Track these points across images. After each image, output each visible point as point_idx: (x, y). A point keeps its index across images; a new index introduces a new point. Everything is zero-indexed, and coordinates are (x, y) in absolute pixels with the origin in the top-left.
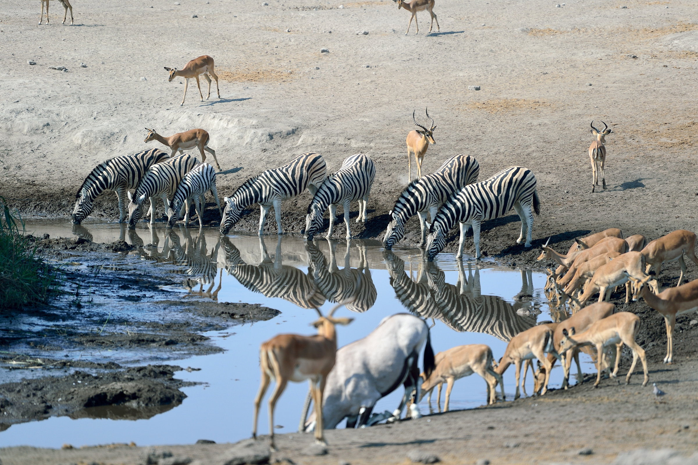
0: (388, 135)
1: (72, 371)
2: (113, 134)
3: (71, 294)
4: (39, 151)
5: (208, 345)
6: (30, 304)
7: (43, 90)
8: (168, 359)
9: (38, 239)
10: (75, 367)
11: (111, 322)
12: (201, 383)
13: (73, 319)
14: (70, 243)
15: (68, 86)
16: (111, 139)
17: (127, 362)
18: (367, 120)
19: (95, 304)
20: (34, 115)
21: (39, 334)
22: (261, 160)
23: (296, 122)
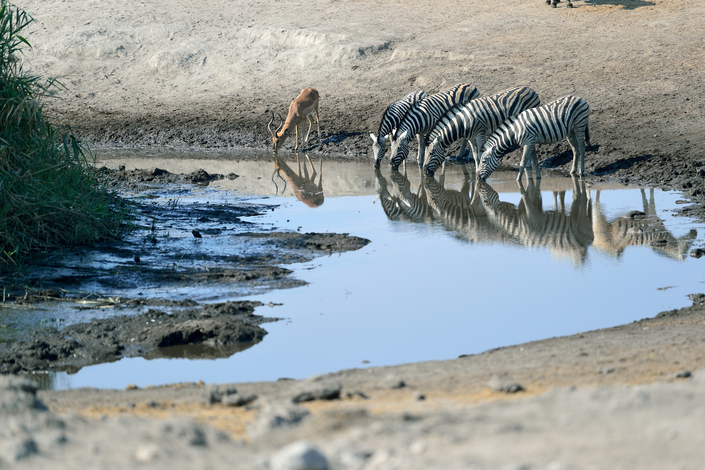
0: (488, 45)
1: (146, 309)
2: (191, 56)
3: (147, 228)
4: (113, 77)
5: (291, 279)
6: (101, 240)
7: (116, 10)
8: (249, 294)
9: (113, 171)
10: (149, 305)
11: (188, 257)
12: (283, 319)
13: (148, 255)
14: (146, 174)
15: (143, 5)
16: (189, 61)
17: (205, 299)
18: (466, 30)
19: (172, 239)
20: (106, 37)
21: (111, 271)
22: (351, 78)
23: (388, 35)
